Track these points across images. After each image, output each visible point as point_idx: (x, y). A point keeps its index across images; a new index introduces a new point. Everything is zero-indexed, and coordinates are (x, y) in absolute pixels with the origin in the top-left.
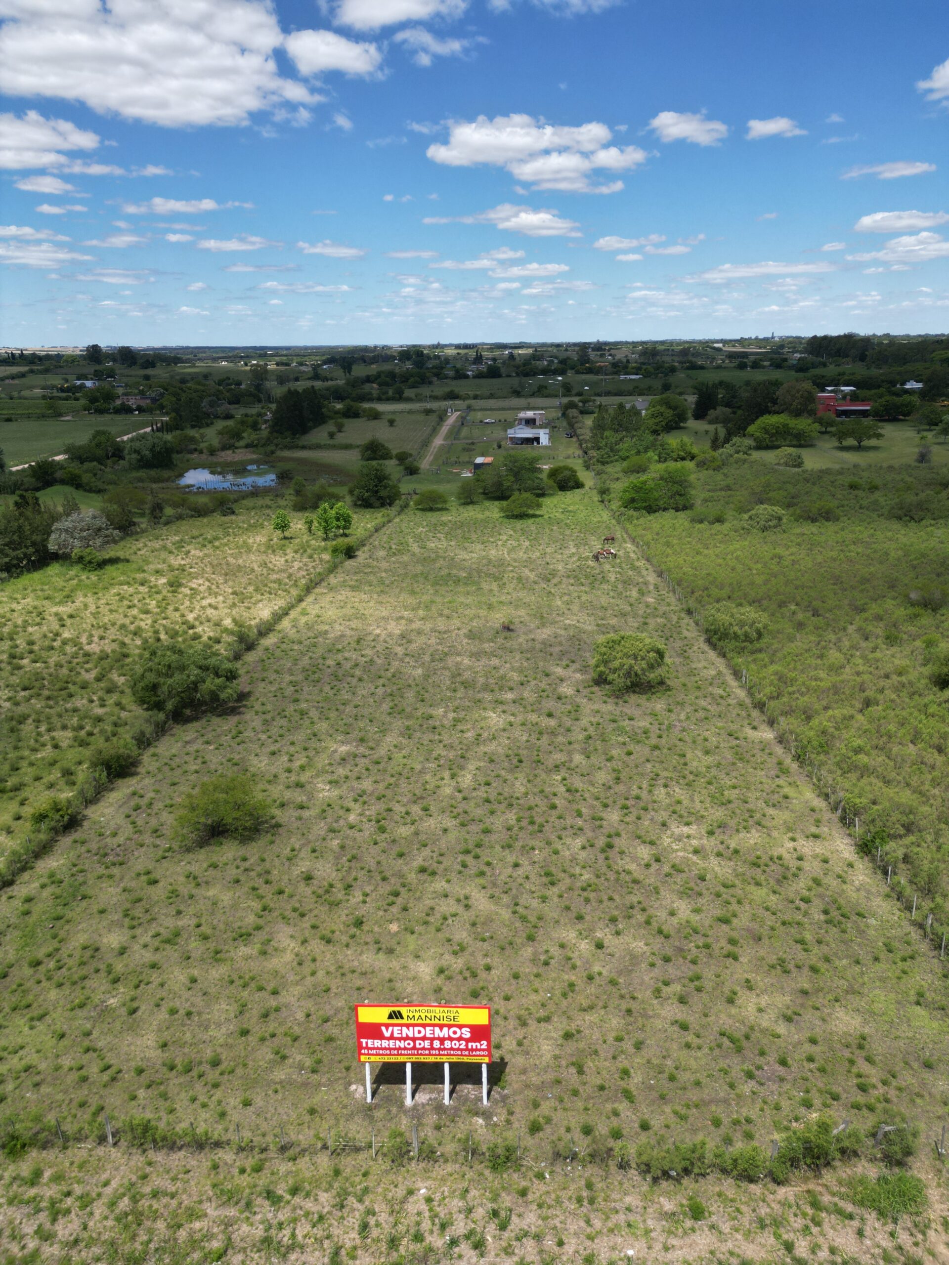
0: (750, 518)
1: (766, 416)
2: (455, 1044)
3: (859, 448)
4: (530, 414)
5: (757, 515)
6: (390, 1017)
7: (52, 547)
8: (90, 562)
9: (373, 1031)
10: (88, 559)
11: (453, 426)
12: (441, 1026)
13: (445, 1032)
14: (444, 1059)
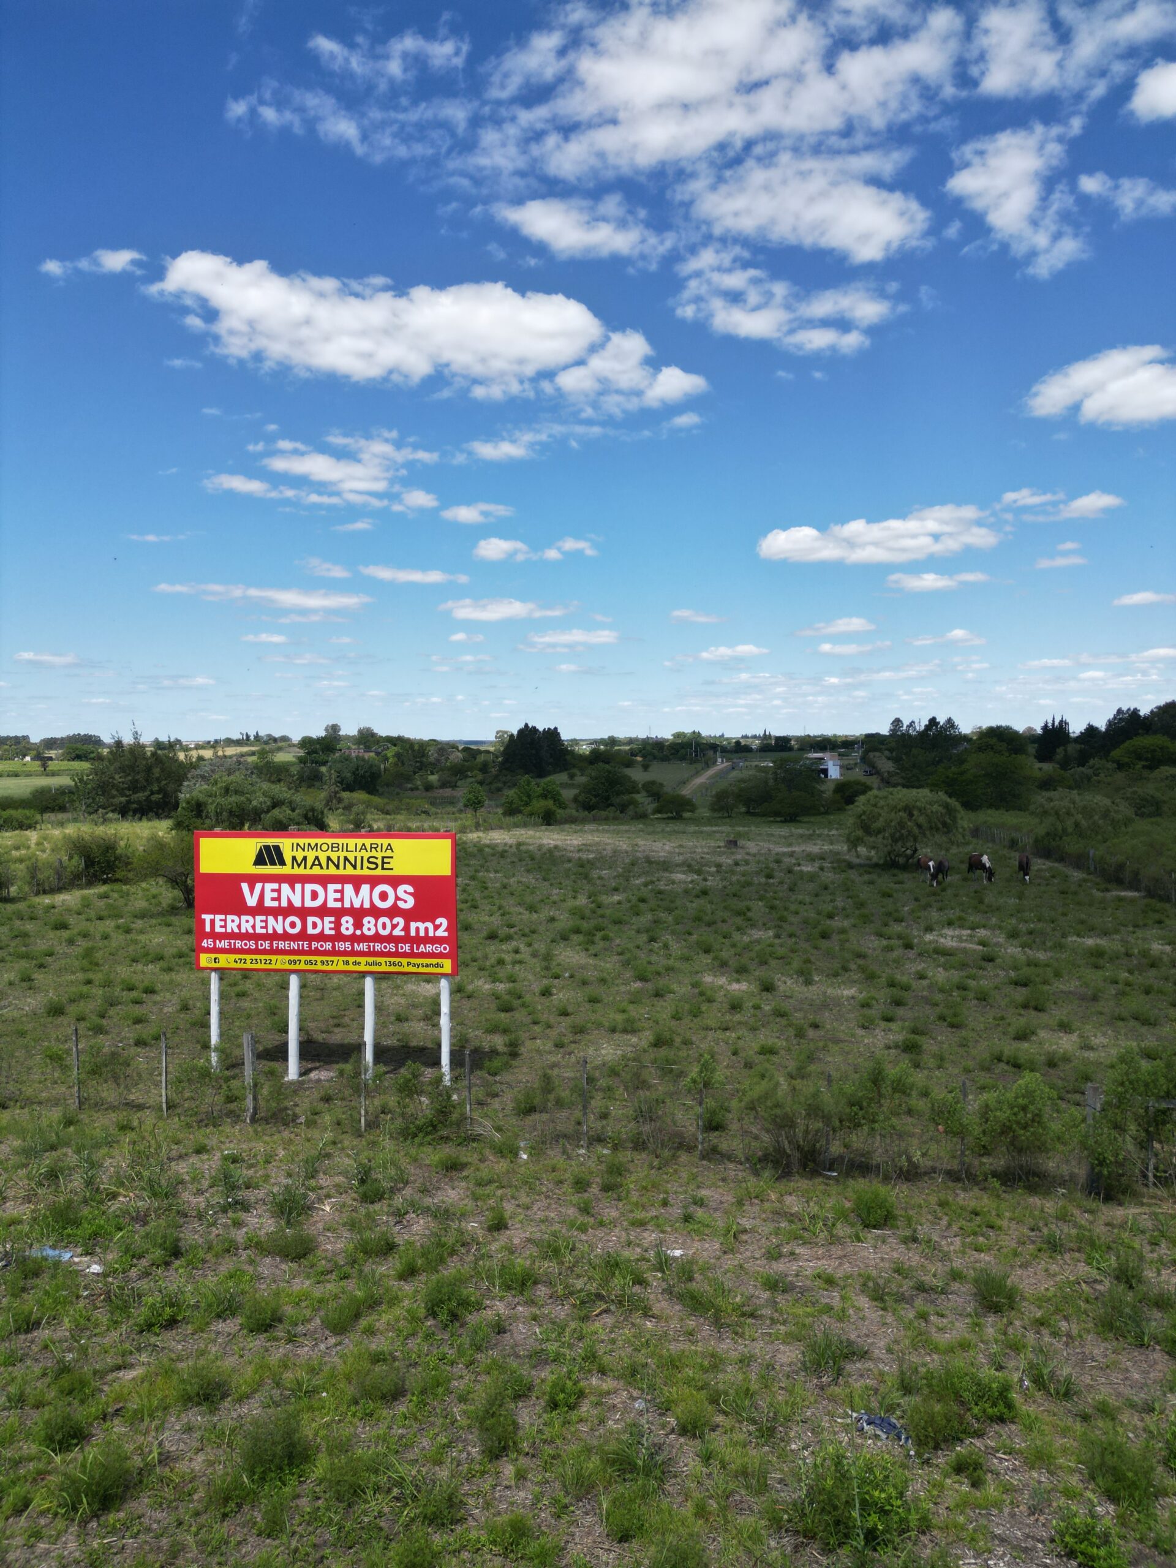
2: (384, 926)
6: (259, 861)
9: (226, 893)
12: (357, 882)
13: (364, 897)
14: (363, 964)
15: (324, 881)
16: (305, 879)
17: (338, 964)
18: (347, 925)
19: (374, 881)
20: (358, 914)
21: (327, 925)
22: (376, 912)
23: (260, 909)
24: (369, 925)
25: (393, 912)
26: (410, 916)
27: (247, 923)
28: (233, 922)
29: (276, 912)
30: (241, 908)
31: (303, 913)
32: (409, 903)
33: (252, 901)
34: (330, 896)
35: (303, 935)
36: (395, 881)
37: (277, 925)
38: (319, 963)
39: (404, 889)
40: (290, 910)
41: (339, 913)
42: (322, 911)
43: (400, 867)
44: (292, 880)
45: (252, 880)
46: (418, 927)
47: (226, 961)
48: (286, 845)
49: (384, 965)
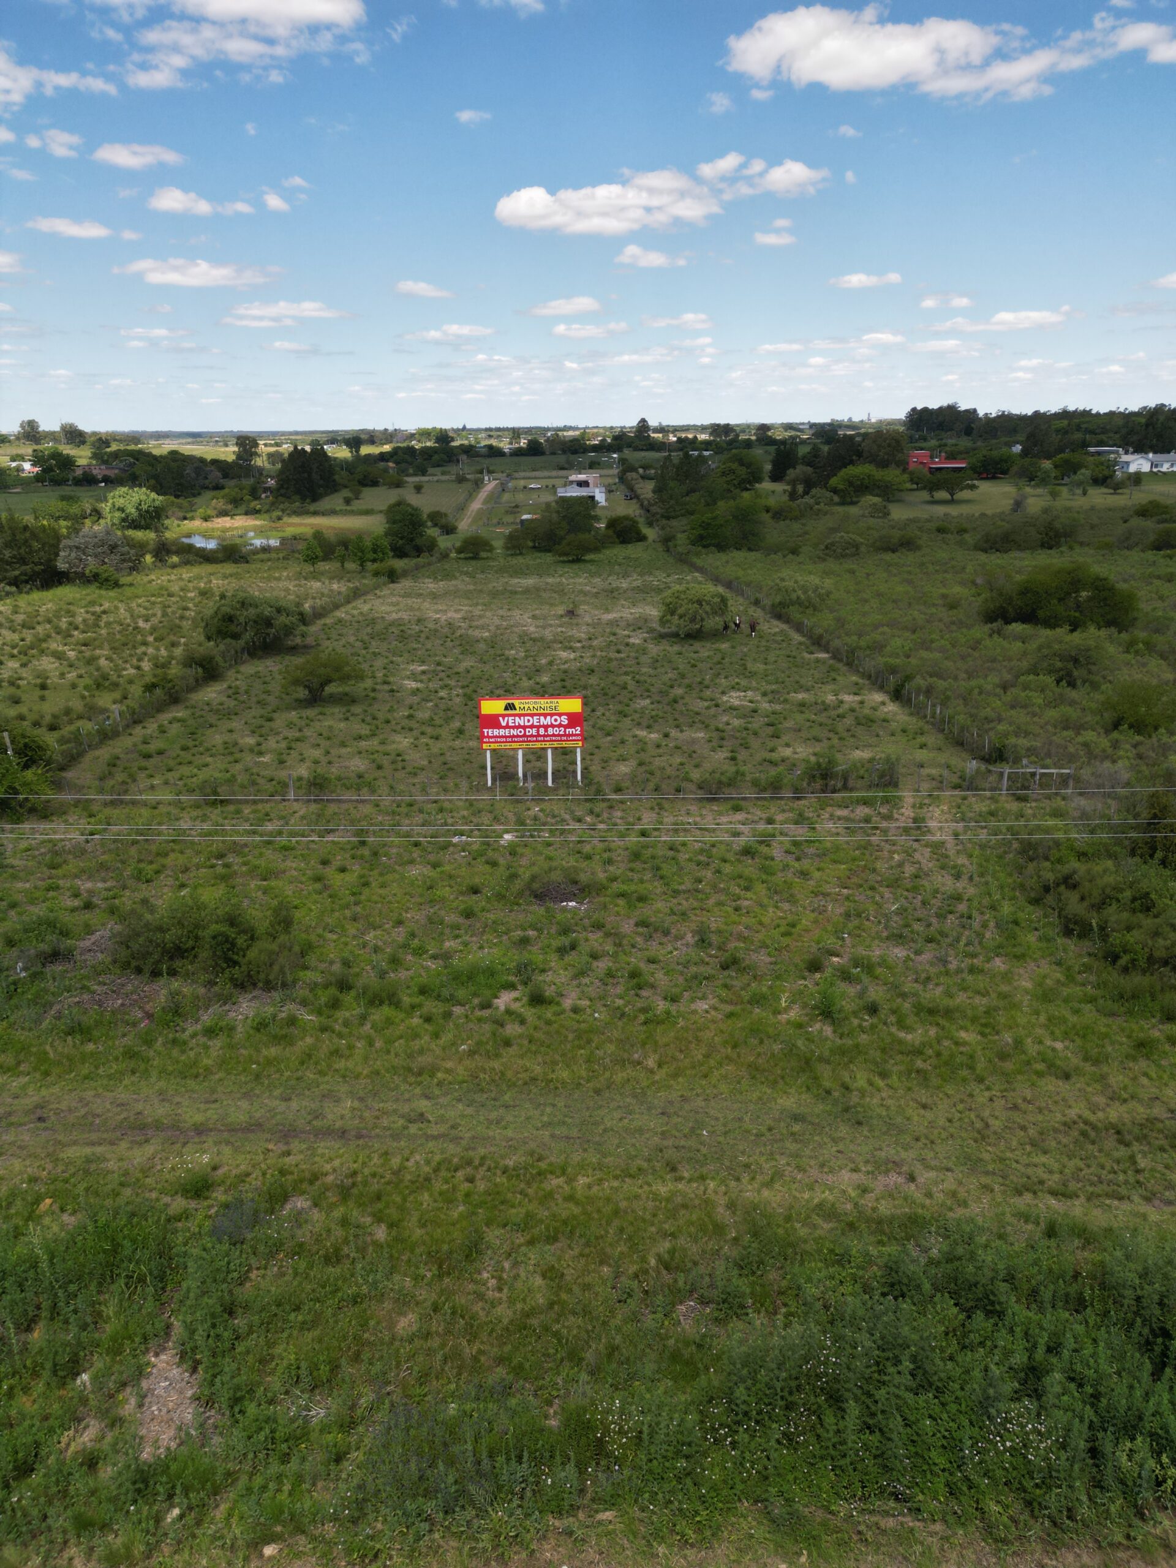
0: (827, 548)
1: (850, 467)
2: (556, 731)
3: (952, 502)
4: (582, 477)
5: (833, 544)
6: (506, 709)
7: (62, 565)
8: (107, 580)
9: (493, 721)
10: (105, 575)
11: (492, 493)
12: (545, 715)
13: (548, 721)
14: (548, 745)
15: (532, 715)
16: (525, 715)
17: (538, 745)
18: (542, 731)
19: (552, 715)
20: (546, 727)
21: (534, 731)
22: (553, 726)
23: (507, 727)
24: (550, 731)
25: (560, 726)
26: (566, 727)
27: (502, 732)
28: (496, 732)
29: (513, 728)
30: (499, 727)
31: (524, 727)
32: (566, 722)
33: (504, 724)
34: (535, 721)
35: (525, 735)
36: (560, 715)
37: (514, 732)
38: (531, 745)
39: (564, 718)
40: (519, 726)
41: (538, 727)
42: (532, 727)
43: (561, 710)
44: (520, 716)
45: (504, 716)
46: (569, 731)
47: (493, 746)
48: (517, 703)
49: (556, 745)
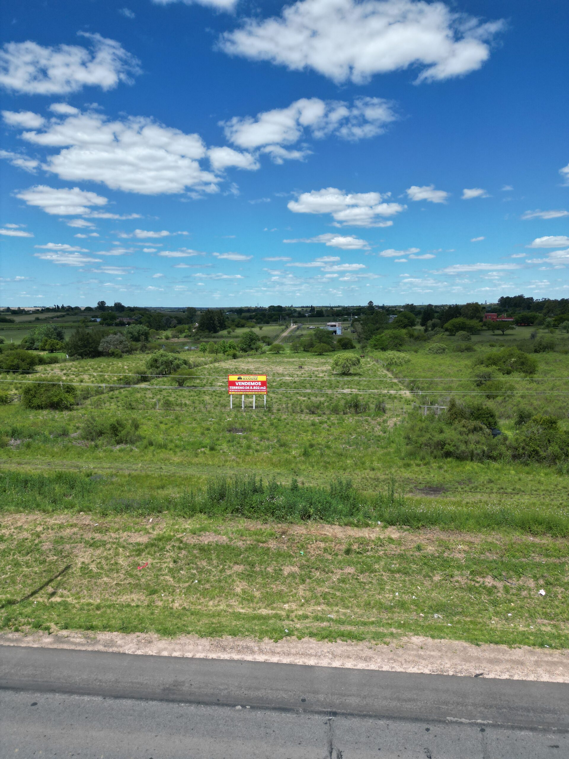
1: (454, 319)
2: (256, 388)
3: (503, 335)
4: (333, 323)
6: (238, 379)
7: (100, 349)
8: (117, 355)
9: (233, 383)
10: (116, 353)
11: (293, 330)
12: (253, 382)
13: (254, 384)
14: (253, 393)
15: (248, 381)
16: (245, 381)
17: (250, 393)
18: (251, 388)
19: (255, 382)
20: (253, 386)
21: (248, 388)
22: (255, 386)
23: (238, 386)
24: (254, 388)
25: (258, 386)
26: (260, 386)
27: (236, 388)
28: (234, 388)
29: (241, 386)
30: (235, 385)
31: (245, 386)
32: (260, 384)
33: (237, 384)
34: (249, 384)
35: (245, 389)
36: (258, 382)
37: (241, 388)
38: (247, 393)
39: (260, 383)
40: (243, 386)
41: (250, 386)
42: (248, 386)
43: (258, 380)
44: (243, 381)
45: (237, 382)
46: (262, 388)
47: (233, 393)
48: (242, 377)
49: (256, 393)
